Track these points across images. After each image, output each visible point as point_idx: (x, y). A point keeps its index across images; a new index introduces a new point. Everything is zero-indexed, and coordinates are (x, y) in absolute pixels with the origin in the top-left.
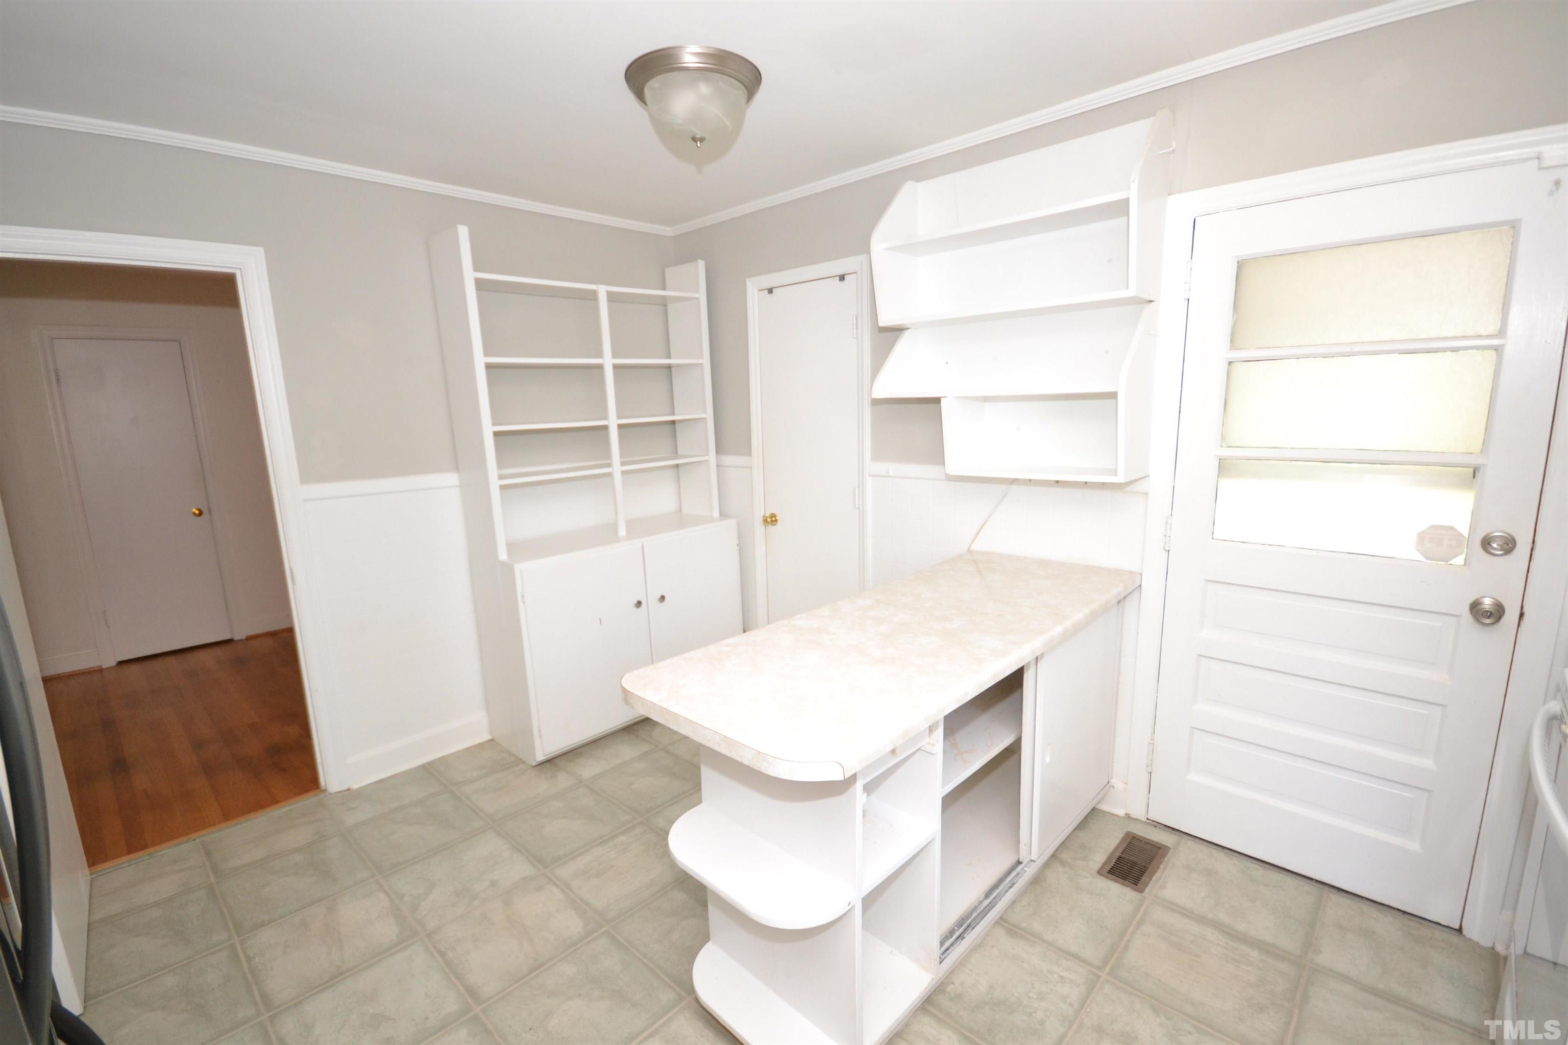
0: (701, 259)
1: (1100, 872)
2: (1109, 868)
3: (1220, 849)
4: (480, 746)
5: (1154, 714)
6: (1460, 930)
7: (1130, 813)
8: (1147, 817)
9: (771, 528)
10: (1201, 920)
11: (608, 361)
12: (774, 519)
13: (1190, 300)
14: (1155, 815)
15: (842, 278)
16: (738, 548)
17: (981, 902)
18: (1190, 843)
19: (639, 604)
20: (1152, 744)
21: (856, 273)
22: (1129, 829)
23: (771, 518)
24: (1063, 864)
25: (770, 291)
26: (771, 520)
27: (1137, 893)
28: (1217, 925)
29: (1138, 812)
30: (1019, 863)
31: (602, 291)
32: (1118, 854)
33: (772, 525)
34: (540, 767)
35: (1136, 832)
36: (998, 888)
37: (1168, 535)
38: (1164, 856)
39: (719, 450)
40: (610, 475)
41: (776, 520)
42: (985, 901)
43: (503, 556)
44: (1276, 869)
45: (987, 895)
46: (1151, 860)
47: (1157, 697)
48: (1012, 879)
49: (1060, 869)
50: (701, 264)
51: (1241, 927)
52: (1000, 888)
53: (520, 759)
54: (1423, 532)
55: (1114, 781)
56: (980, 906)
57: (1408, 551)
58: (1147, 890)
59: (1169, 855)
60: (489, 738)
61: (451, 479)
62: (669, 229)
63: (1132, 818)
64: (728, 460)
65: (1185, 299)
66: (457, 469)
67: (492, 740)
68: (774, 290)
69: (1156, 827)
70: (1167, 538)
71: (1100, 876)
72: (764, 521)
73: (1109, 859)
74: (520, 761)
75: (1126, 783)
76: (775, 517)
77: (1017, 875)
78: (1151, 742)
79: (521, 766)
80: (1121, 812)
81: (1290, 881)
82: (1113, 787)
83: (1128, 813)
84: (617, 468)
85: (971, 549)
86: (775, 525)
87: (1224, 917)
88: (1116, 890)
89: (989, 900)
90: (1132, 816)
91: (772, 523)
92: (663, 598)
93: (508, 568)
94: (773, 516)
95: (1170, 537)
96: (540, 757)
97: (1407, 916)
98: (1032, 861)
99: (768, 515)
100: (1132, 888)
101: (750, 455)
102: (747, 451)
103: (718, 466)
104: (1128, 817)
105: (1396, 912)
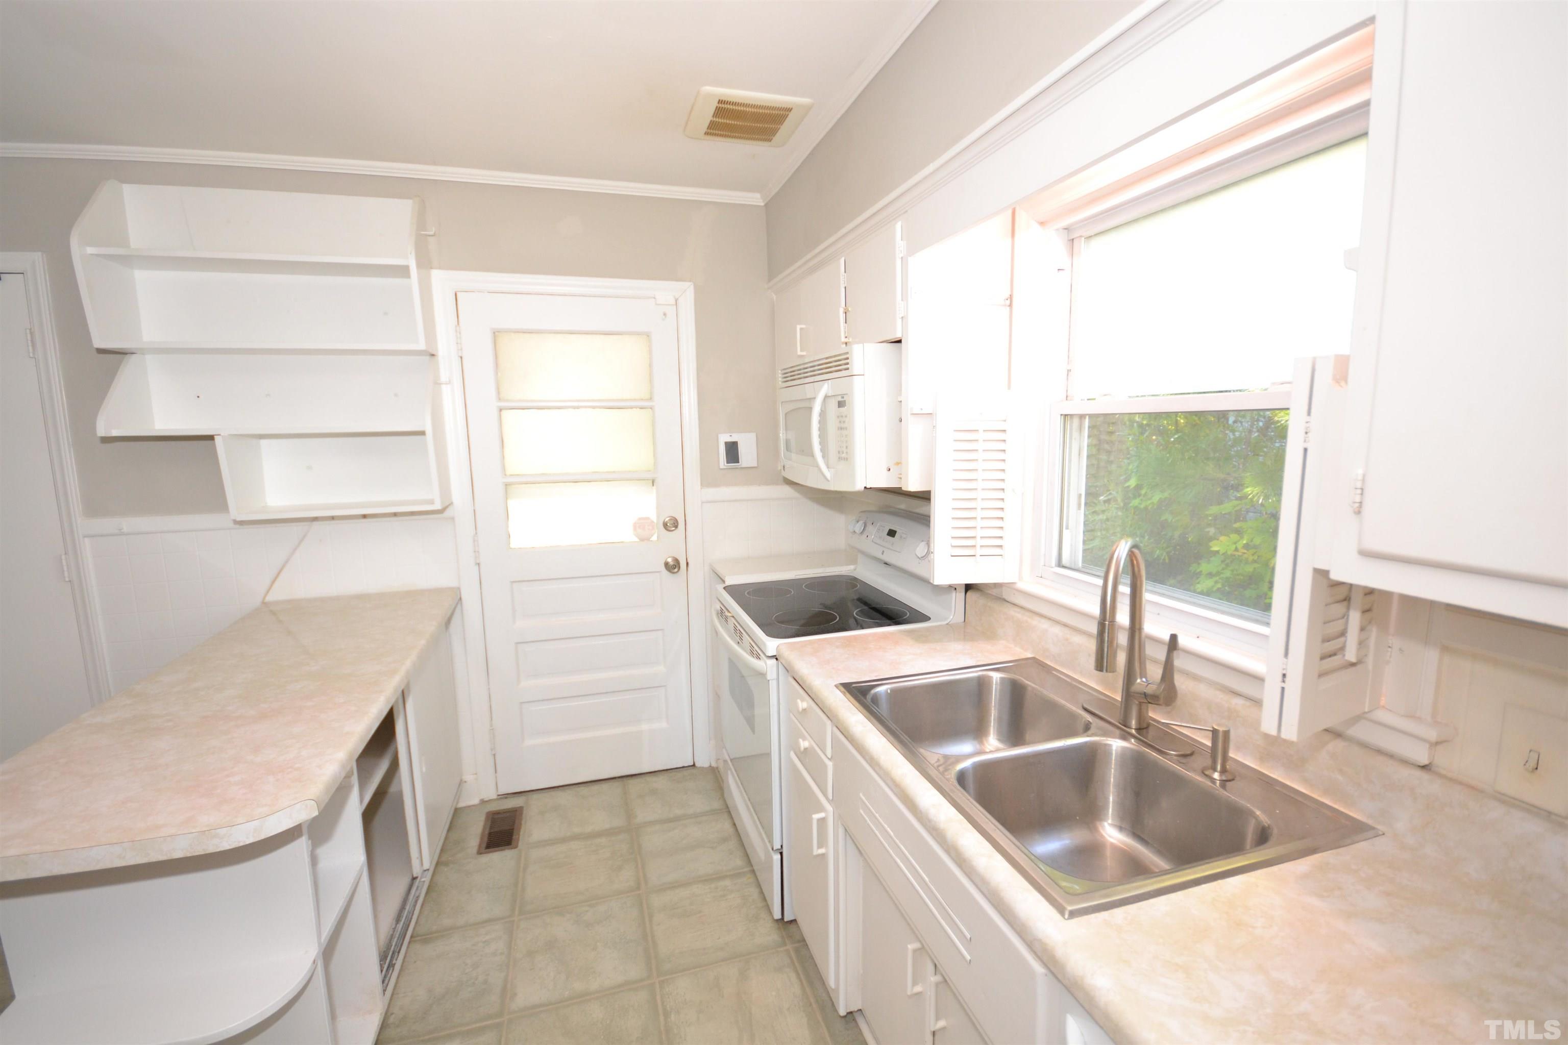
1: (479, 853)
2: (484, 845)
3: (556, 789)
5: (490, 704)
6: (694, 765)
8: (498, 794)
10: (564, 840)
14: (504, 790)
17: (394, 929)
18: (535, 796)
22: (487, 811)
24: (446, 864)
27: (513, 850)
28: (575, 837)
29: (491, 794)
30: (414, 879)
32: (487, 832)
35: (494, 809)
36: (405, 909)
38: (521, 814)
42: (398, 925)
44: (593, 783)
45: (398, 920)
46: (514, 822)
48: (415, 893)
49: (446, 869)
51: (589, 829)
52: (407, 908)
54: (635, 523)
55: (465, 778)
56: (395, 932)
57: (629, 536)
58: (520, 844)
59: (525, 812)
63: (487, 801)
69: (506, 798)
71: (481, 855)
73: (482, 839)
75: (476, 774)
77: (417, 889)
78: (491, 728)
80: (476, 801)
81: (605, 786)
82: (466, 783)
83: (483, 798)
85: (265, 601)
87: (577, 830)
88: (500, 858)
89: (402, 923)
90: (486, 800)
97: (669, 771)
98: (425, 871)
100: (509, 849)
104: (483, 802)
105: (663, 772)
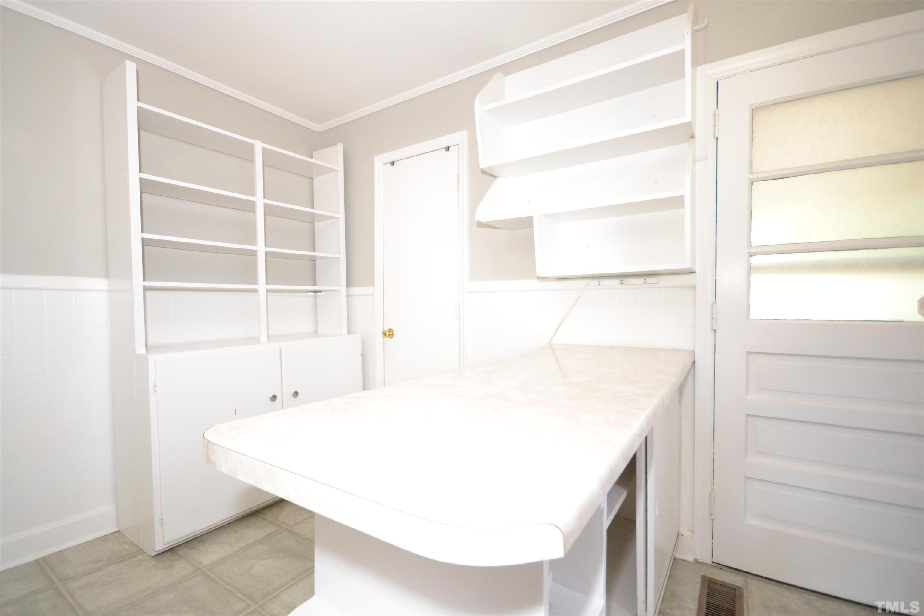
0: (342, 143)
2: (703, 613)
4: (104, 539)
5: (713, 468)
7: (698, 558)
8: (712, 560)
9: (387, 339)
11: (260, 201)
12: (391, 333)
13: (718, 139)
15: (448, 149)
16: (362, 357)
18: (755, 581)
19: (274, 398)
20: (711, 494)
21: (458, 145)
22: (703, 573)
23: (389, 332)
25: (393, 164)
26: (389, 334)
29: (705, 557)
31: (258, 146)
32: (704, 600)
33: (389, 338)
34: (159, 557)
35: (710, 576)
37: (714, 317)
38: (741, 596)
39: (349, 284)
40: (256, 291)
41: (393, 334)
43: (141, 350)
46: (734, 603)
47: (714, 453)
50: (340, 147)
53: (141, 550)
57: (912, 314)
59: (745, 595)
60: (116, 529)
61: (101, 283)
62: (318, 126)
63: (701, 563)
64: (355, 290)
65: (715, 138)
66: (107, 276)
67: (118, 531)
68: (395, 163)
69: (721, 569)
70: (714, 320)
72: (383, 334)
73: (700, 605)
74: (141, 551)
75: (693, 532)
76: (392, 332)
79: (140, 557)
80: (691, 559)
82: (683, 535)
83: (696, 558)
84: (262, 285)
85: (552, 342)
86: (392, 338)
90: (700, 561)
91: (390, 336)
92: (296, 394)
93: (143, 359)
94: (390, 330)
95: (716, 319)
96: (160, 546)
99: (386, 329)
101: (373, 285)
102: (371, 282)
103: (348, 296)
104: (698, 562)
